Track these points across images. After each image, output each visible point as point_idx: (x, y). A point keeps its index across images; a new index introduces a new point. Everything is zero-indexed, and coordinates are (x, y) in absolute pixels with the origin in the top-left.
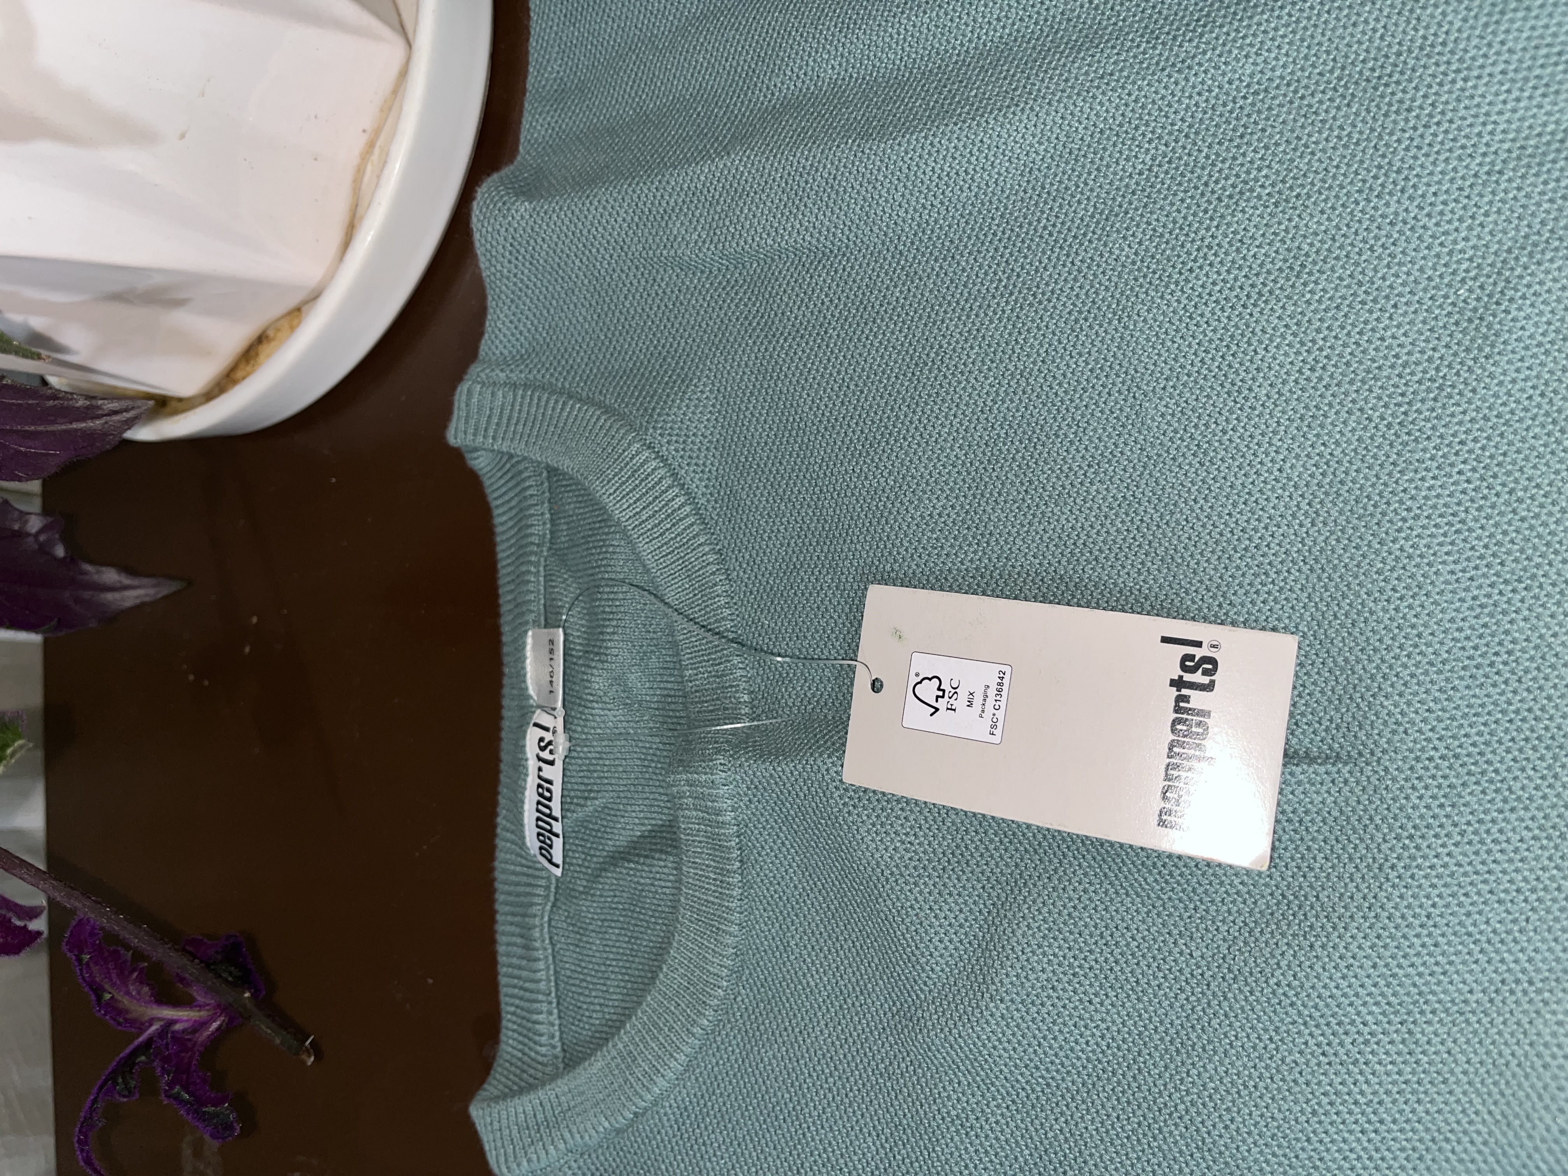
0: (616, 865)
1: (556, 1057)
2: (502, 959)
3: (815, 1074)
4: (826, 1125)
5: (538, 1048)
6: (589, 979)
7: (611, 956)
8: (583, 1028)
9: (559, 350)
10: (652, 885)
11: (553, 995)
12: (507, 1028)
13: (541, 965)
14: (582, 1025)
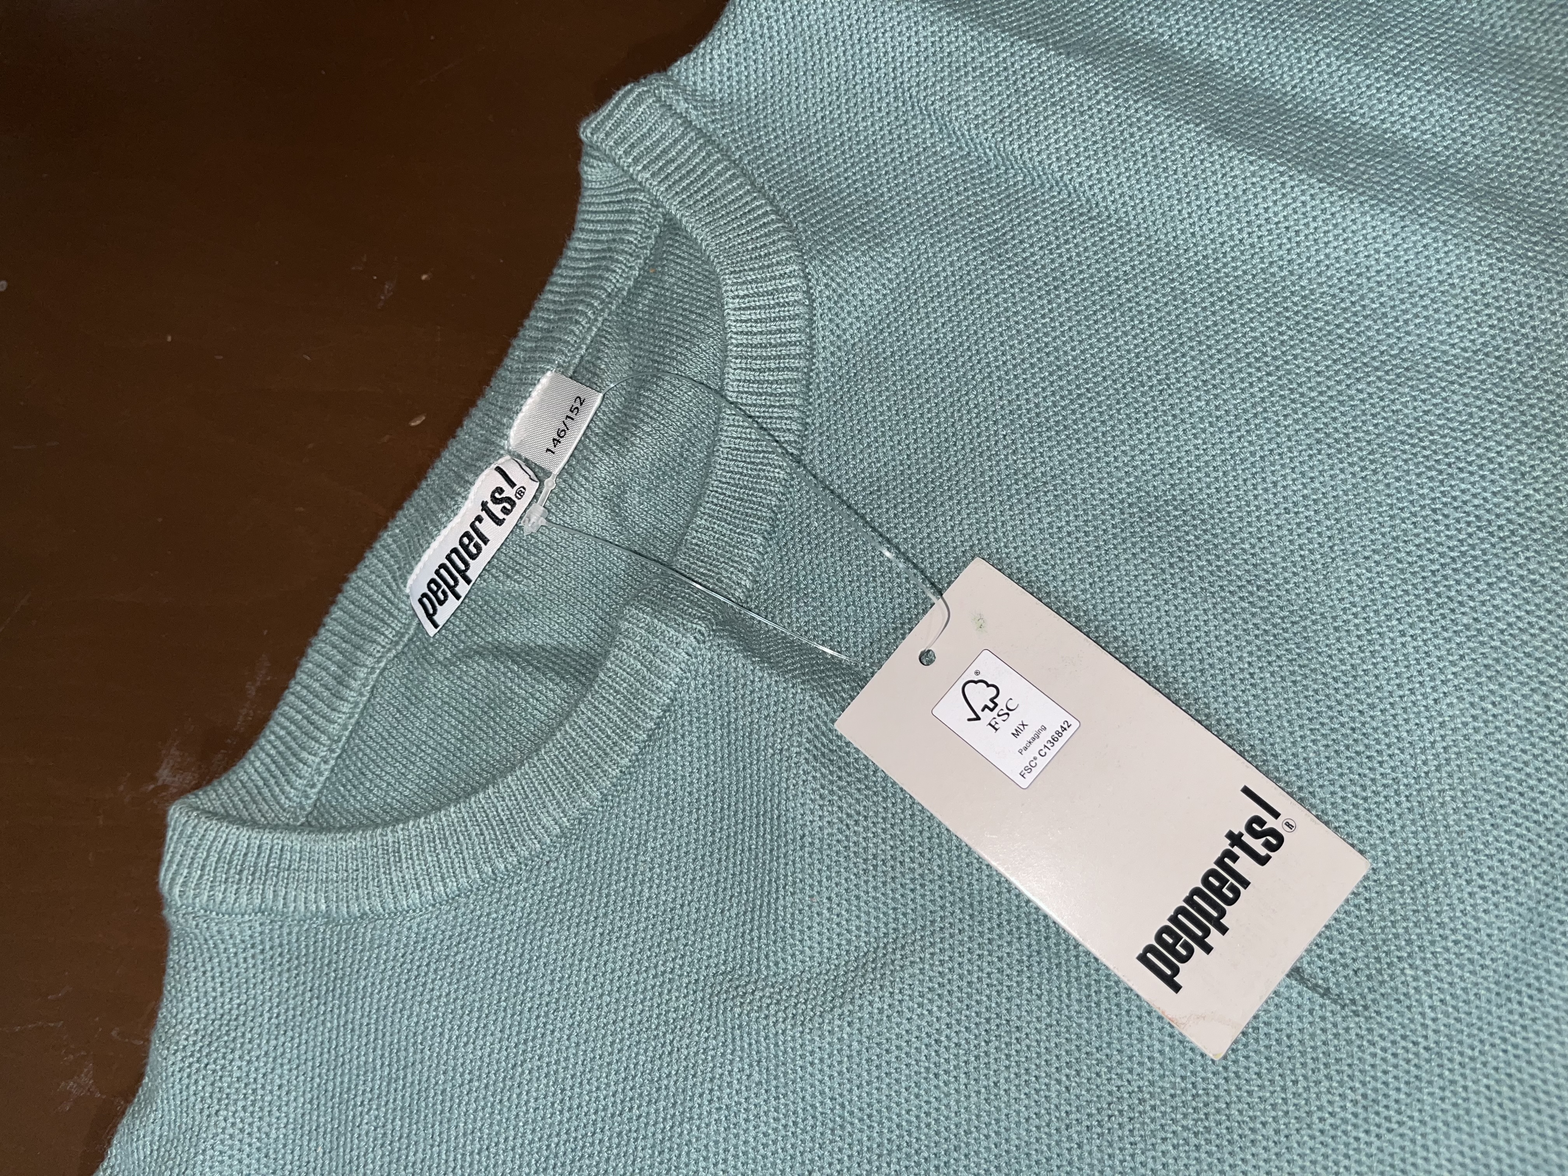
0: (496, 657)
1: (302, 808)
2: (301, 676)
3: (592, 984)
4: (574, 1039)
5: (287, 788)
6: (391, 751)
7: (431, 742)
8: (355, 797)
9: (757, 121)
10: (526, 701)
11: (340, 744)
12: (262, 749)
13: (346, 708)
14: (354, 792)
